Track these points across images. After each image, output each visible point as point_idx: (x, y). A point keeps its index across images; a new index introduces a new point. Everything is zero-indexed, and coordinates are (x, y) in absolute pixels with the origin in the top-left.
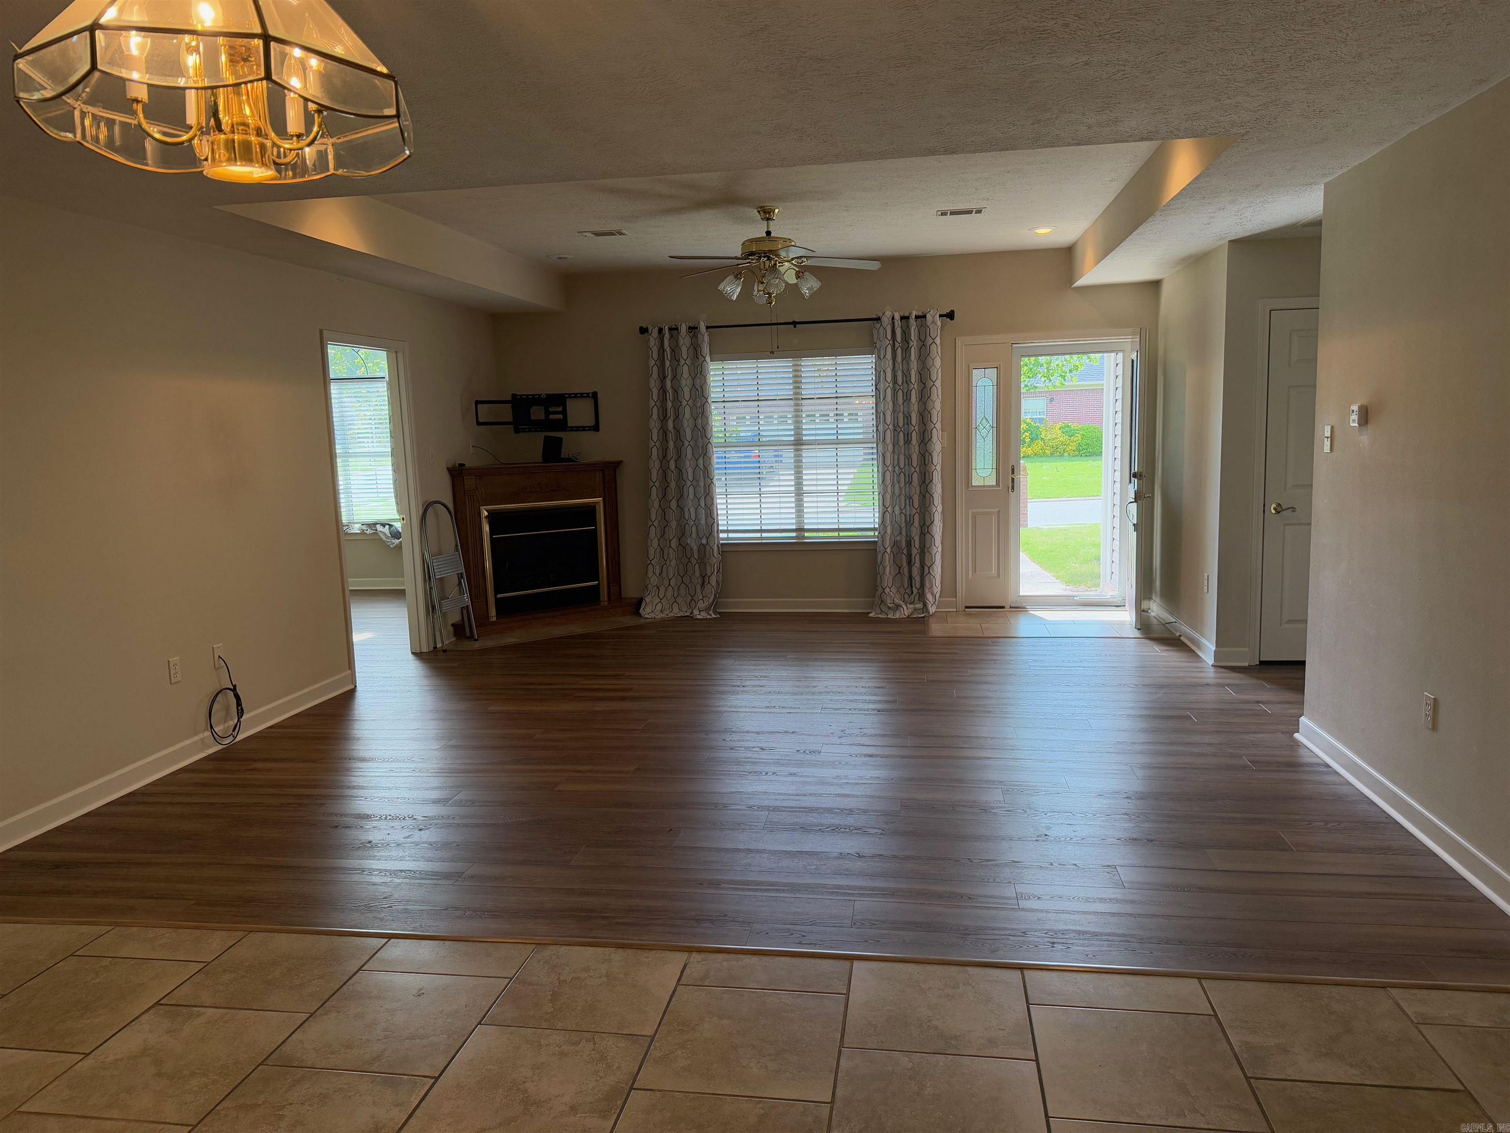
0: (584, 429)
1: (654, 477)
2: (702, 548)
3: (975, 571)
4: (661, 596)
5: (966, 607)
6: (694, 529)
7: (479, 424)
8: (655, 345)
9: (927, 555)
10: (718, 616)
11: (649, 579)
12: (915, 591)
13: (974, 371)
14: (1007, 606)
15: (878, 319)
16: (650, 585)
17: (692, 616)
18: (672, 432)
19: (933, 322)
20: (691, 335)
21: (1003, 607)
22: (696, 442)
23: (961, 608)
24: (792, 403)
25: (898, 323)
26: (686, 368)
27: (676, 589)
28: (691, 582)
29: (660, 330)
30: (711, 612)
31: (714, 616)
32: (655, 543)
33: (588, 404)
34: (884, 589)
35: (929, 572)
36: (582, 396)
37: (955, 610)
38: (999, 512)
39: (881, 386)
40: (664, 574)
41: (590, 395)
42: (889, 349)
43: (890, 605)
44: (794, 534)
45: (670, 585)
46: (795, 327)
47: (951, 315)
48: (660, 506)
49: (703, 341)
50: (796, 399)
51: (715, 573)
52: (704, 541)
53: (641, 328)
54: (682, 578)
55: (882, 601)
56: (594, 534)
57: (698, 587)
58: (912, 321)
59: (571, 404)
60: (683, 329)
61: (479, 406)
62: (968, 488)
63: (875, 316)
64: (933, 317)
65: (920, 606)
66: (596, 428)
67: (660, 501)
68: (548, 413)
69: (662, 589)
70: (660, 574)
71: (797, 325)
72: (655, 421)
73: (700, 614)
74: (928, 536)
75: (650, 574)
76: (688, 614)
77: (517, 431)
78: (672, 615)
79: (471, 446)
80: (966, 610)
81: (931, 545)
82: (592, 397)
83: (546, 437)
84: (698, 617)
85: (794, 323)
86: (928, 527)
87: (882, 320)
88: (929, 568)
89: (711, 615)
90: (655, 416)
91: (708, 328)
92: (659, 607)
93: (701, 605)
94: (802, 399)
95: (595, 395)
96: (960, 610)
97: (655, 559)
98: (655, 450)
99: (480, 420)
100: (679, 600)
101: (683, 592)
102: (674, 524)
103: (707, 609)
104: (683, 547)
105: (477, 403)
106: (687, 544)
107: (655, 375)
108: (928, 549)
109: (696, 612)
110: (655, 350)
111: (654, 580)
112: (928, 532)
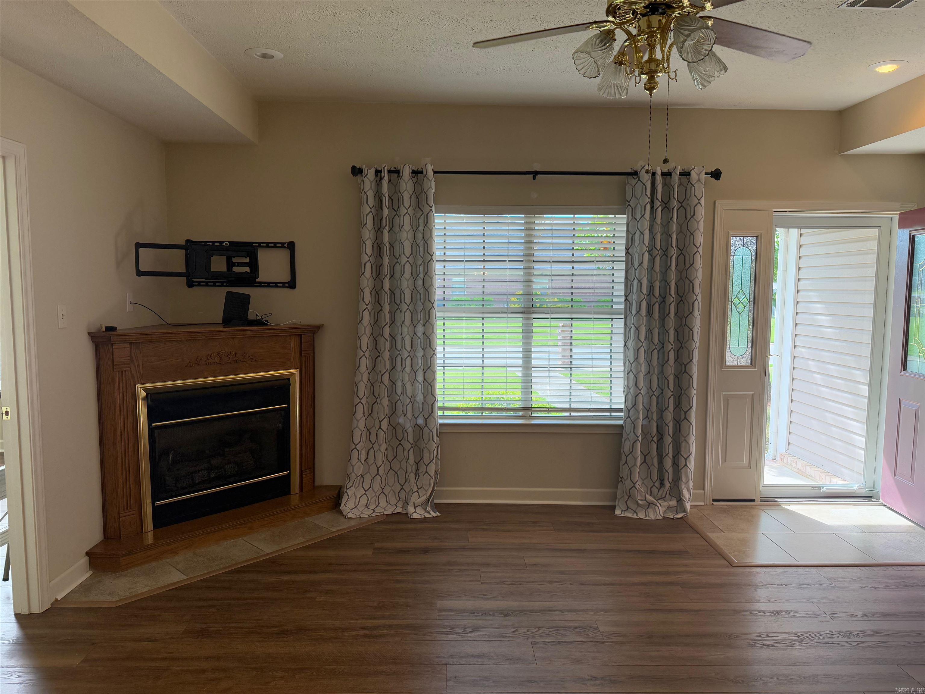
0: (276, 285)
1: (364, 346)
2: (419, 429)
3: (725, 460)
4: (366, 486)
5: (714, 500)
6: (410, 407)
7: (140, 273)
8: (371, 188)
9: (683, 444)
10: (439, 514)
11: (353, 466)
12: (667, 485)
13: (733, 239)
14: (758, 499)
15: (635, 174)
16: (353, 474)
17: (404, 512)
18: (388, 293)
19: (699, 180)
20: (415, 180)
21: (753, 500)
22: (415, 305)
23: (709, 501)
24: (521, 266)
25: (659, 178)
26: (407, 220)
27: (384, 478)
28: (401, 468)
29: (378, 172)
30: (429, 508)
31: (433, 514)
32: (362, 424)
33: (283, 255)
34: (634, 484)
35: (686, 465)
36: (275, 245)
37: (702, 504)
38: (753, 396)
39: (636, 251)
40: (371, 460)
41: (286, 245)
42: (648, 207)
43: (640, 502)
44: (520, 414)
45: (378, 474)
46: (534, 178)
47: (716, 175)
48: (369, 380)
49: (431, 187)
50: (529, 261)
51: (434, 461)
52: (420, 421)
53: (354, 168)
54: (390, 463)
55: (630, 496)
56: (287, 413)
57: (412, 476)
58: (676, 178)
59: (263, 256)
60: (406, 173)
61: (140, 250)
62: (722, 367)
63: (629, 170)
64: (698, 175)
65: (673, 503)
66: (291, 285)
67: (369, 374)
68: (230, 265)
69: (368, 478)
70: (365, 460)
71: (538, 177)
72: (368, 280)
73: (415, 512)
74: (684, 423)
75: (354, 460)
76: (399, 510)
77: (190, 284)
78: (379, 511)
79: (128, 302)
80: (715, 503)
81: (689, 434)
82: (288, 248)
83: (228, 293)
84: (415, 516)
85: (535, 174)
86: (686, 413)
87: (640, 174)
88: (686, 459)
89: (430, 513)
90: (368, 274)
91: (435, 172)
92: (364, 501)
93: (415, 499)
94: (534, 261)
95: (291, 246)
96: (708, 504)
97: (361, 443)
98: (366, 313)
99: (142, 269)
100: (387, 490)
101: (391, 481)
102: (385, 402)
103: (424, 505)
104: (394, 427)
105: (138, 246)
106: (399, 423)
107: (370, 225)
108: (685, 437)
109: (411, 509)
110: (371, 195)
111: (358, 468)
112: (685, 418)
